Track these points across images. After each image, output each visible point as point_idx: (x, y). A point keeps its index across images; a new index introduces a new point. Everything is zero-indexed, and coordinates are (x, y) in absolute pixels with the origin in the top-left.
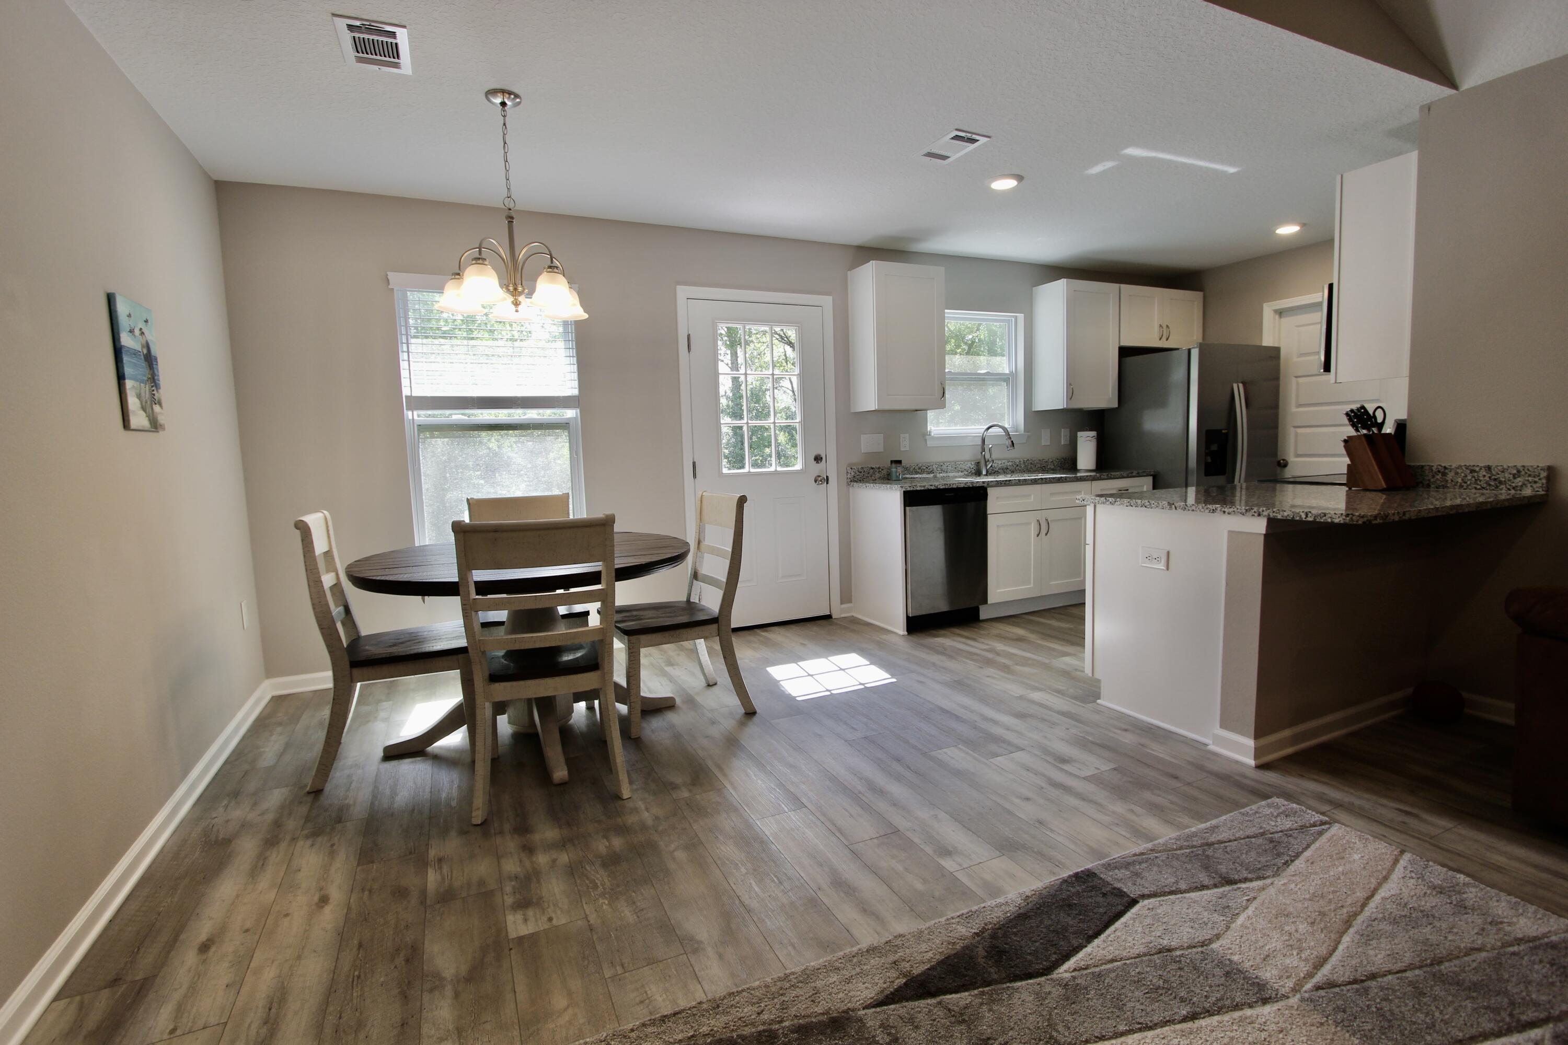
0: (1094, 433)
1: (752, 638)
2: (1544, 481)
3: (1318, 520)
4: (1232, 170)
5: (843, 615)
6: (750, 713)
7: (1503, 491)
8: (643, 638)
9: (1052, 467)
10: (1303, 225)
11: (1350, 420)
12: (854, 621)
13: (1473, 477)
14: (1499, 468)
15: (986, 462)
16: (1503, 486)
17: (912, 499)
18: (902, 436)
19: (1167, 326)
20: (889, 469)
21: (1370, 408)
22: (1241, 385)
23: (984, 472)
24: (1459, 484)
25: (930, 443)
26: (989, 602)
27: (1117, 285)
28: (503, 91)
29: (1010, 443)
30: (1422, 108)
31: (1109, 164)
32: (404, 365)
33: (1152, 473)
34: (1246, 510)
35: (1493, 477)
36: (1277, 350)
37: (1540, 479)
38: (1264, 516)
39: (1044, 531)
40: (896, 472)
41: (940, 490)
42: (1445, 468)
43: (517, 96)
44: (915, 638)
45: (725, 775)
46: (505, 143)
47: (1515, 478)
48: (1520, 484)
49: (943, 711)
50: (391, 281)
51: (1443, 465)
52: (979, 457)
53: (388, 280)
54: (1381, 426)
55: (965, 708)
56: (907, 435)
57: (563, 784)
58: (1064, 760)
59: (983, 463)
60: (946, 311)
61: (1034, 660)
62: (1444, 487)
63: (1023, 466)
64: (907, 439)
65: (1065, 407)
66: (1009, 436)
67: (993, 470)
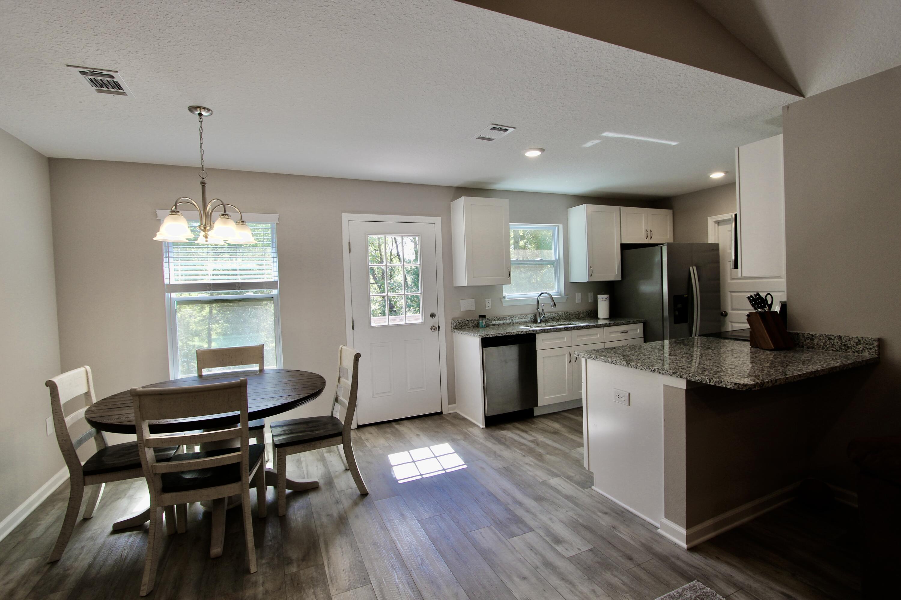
0: (606, 296)
1: (388, 430)
2: (876, 348)
3: (717, 385)
4: (674, 144)
5: (450, 412)
6: (364, 494)
7: (851, 353)
8: (288, 449)
9: (583, 316)
10: (726, 172)
11: (751, 302)
12: (456, 416)
13: (830, 342)
14: (847, 338)
15: (540, 315)
16: (849, 350)
17: (486, 343)
18: (486, 300)
19: (651, 231)
20: (478, 320)
21: (763, 295)
22: (695, 268)
23: (539, 321)
24: (822, 347)
25: (504, 304)
26: (539, 405)
27: (618, 207)
28: (200, 108)
29: (553, 304)
30: (783, 108)
31: (596, 142)
32: (165, 265)
33: (644, 321)
34: (673, 373)
35: (843, 344)
36: (717, 245)
37: (873, 347)
38: (684, 378)
39: (574, 359)
40: (482, 323)
41: (505, 336)
42: (812, 335)
43: (209, 110)
44: (489, 431)
45: (327, 551)
46: (201, 138)
47: (857, 345)
48: (861, 349)
49: (490, 494)
50: (158, 215)
51: (811, 334)
52: (536, 311)
53: (157, 215)
54: (770, 306)
55: (505, 491)
56: (490, 299)
57: (217, 558)
58: (558, 540)
59: (538, 315)
60: (510, 224)
61: (560, 450)
62: (812, 348)
63: (564, 316)
64: (490, 302)
65: (588, 281)
66: (552, 298)
67: (545, 319)
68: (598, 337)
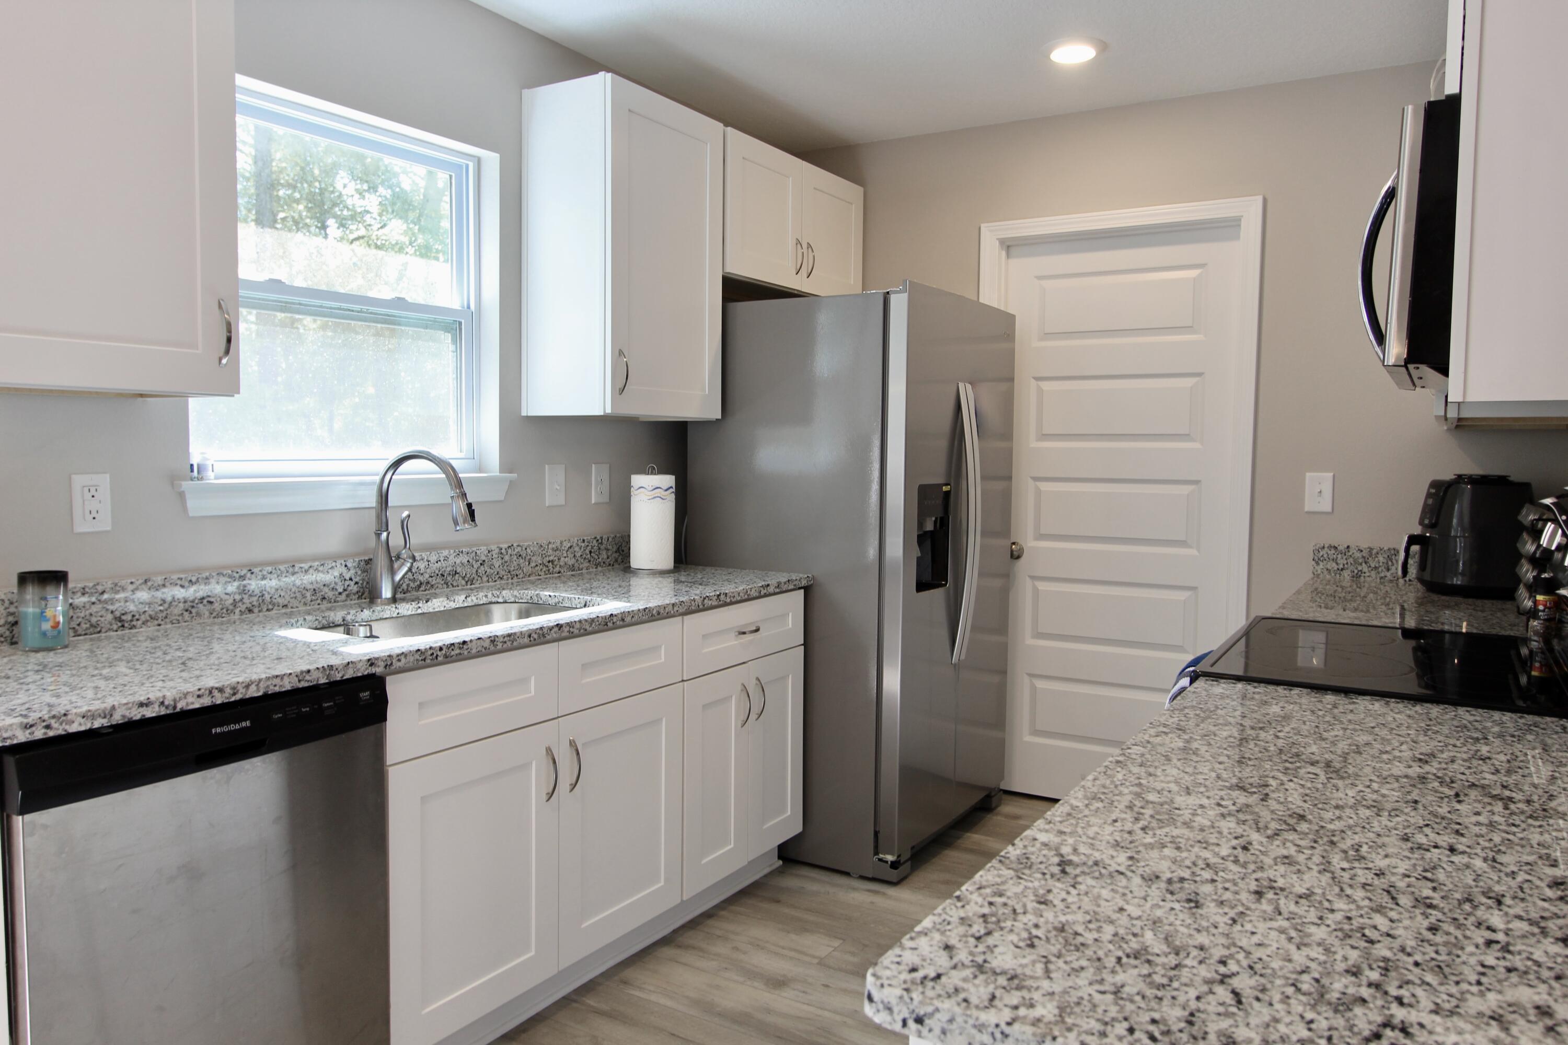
0: (666, 481)
9: (571, 562)
10: (1103, 47)
15: (393, 559)
18: (79, 481)
19: (811, 246)
22: (969, 387)
23: (387, 592)
25: (196, 506)
27: (720, 126)
29: (463, 509)
33: (804, 583)
36: (1011, 318)
39: (566, 778)
40: (40, 617)
52: (372, 542)
56: (104, 481)
59: (381, 563)
63: (497, 563)
64: (105, 493)
65: (609, 411)
66: (457, 483)
67: (414, 580)
68: (663, 660)
